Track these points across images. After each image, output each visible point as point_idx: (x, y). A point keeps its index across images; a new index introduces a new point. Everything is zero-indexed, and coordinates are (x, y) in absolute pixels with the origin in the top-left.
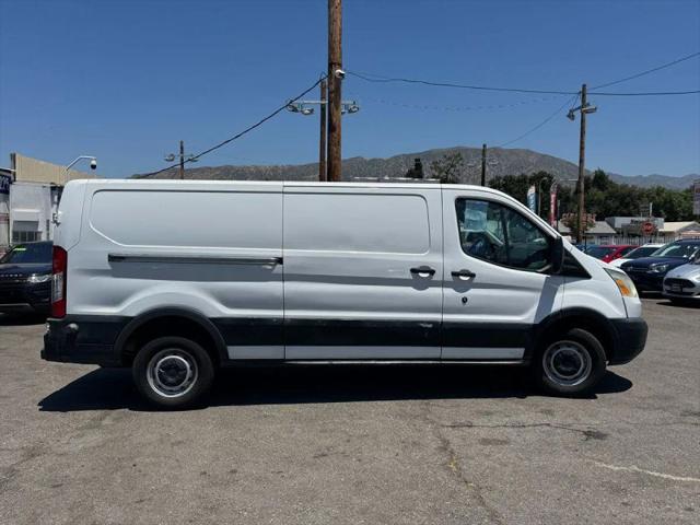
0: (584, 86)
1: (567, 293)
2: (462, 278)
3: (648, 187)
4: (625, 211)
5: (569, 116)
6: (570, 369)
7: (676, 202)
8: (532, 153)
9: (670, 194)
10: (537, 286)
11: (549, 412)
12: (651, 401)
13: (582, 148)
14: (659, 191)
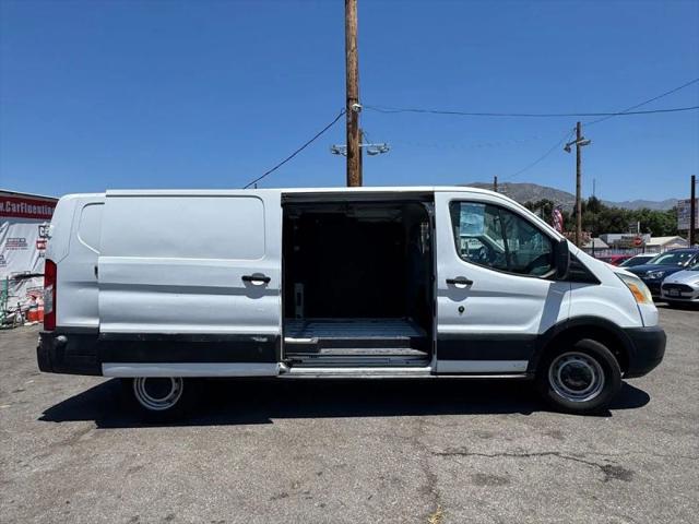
0: (578, 123)
1: (574, 301)
2: (458, 285)
3: (635, 209)
4: (616, 229)
5: (566, 149)
6: (579, 384)
7: (660, 221)
8: (536, 186)
9: (655, 214)
10: (540, 294)
11: (557, 435)
12: (675, 422)
13: (578, 175)
14: (645, 212)
